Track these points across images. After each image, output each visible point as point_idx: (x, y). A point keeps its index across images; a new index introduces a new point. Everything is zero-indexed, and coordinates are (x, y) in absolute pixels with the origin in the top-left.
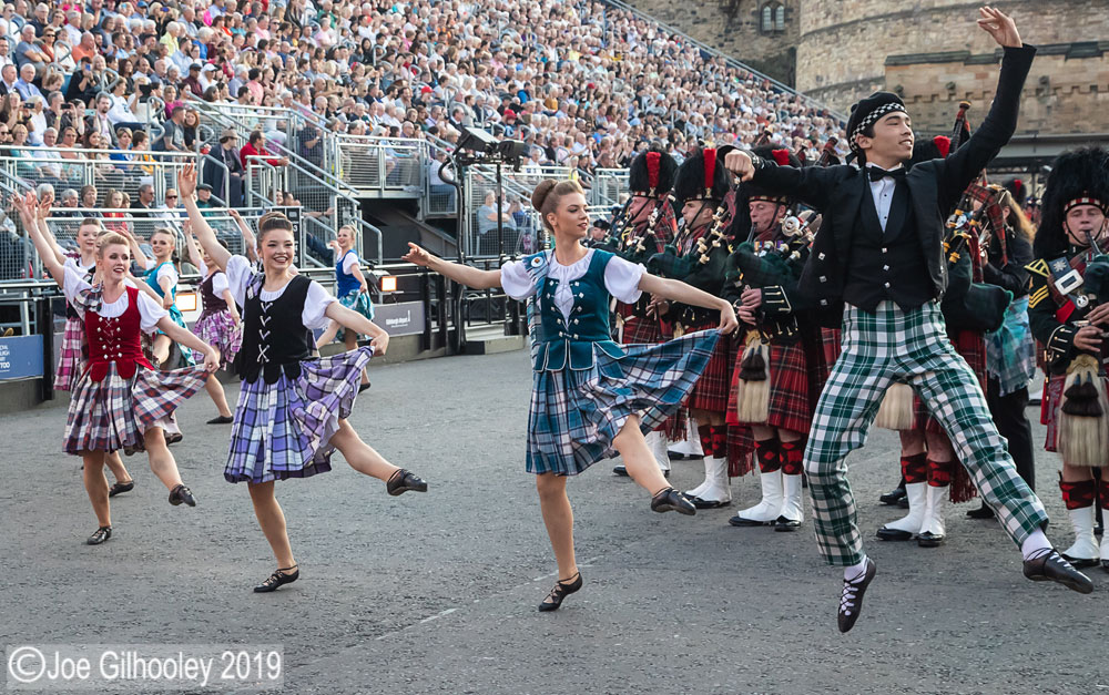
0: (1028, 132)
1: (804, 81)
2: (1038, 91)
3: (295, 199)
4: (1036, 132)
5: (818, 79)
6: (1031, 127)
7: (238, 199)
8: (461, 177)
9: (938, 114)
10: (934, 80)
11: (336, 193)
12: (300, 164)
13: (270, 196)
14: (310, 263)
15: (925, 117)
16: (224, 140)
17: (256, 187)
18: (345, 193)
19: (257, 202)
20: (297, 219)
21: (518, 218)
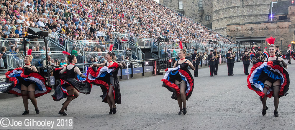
0: (249, 36)
1: (213, 28)
2: (251, 30)
3: (130, 49)
4: (251, 36)
5: (216, 28)
6: (250, 35)
7: (120, 49)
8: (158, 45)
9: (235, 33)
10: (235, 28)
11: (137, 48)
12: (131, 43)
13: (126, 48)
14: (133, 60)
15: (233, 34)
16: (117, 38)
17: (123, 47)
18: (139, 48)
19: (123, 49)
20: (131, 52)
21: (168, 51)
